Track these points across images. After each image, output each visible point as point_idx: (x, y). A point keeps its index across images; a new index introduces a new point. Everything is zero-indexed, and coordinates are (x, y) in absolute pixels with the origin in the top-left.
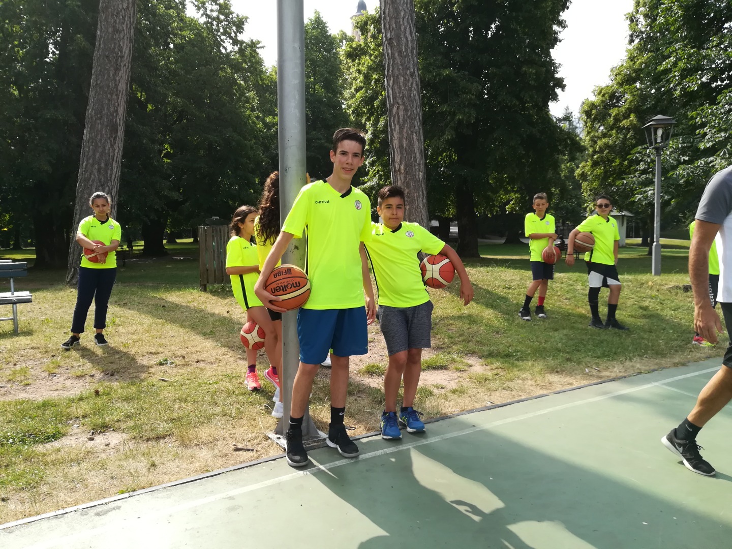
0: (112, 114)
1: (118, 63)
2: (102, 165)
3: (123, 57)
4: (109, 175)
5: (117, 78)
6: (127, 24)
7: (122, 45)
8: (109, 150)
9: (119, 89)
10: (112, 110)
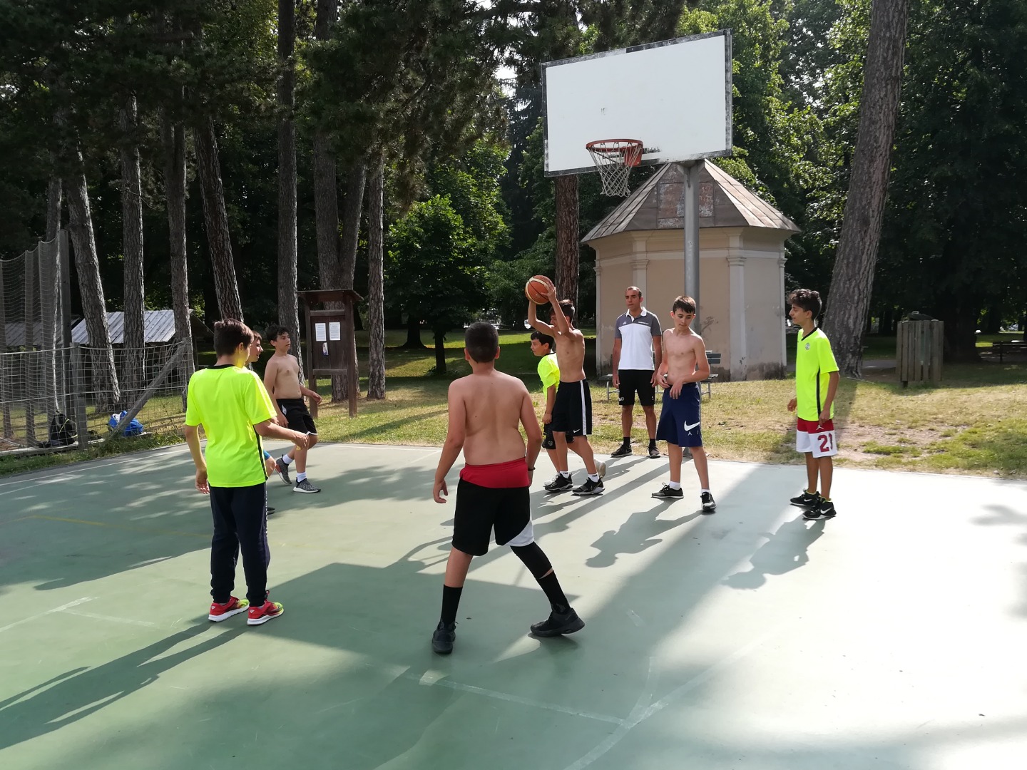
0: (864, 208)
1: (873, 155)
2: (851, 260)
3: (880, 146)
4: (857, 268)
5: (872, 170)
6: (885, 112)
7: (878, 135)
8: (859, 243)
9: (873, 180)
10: (864, 203)
